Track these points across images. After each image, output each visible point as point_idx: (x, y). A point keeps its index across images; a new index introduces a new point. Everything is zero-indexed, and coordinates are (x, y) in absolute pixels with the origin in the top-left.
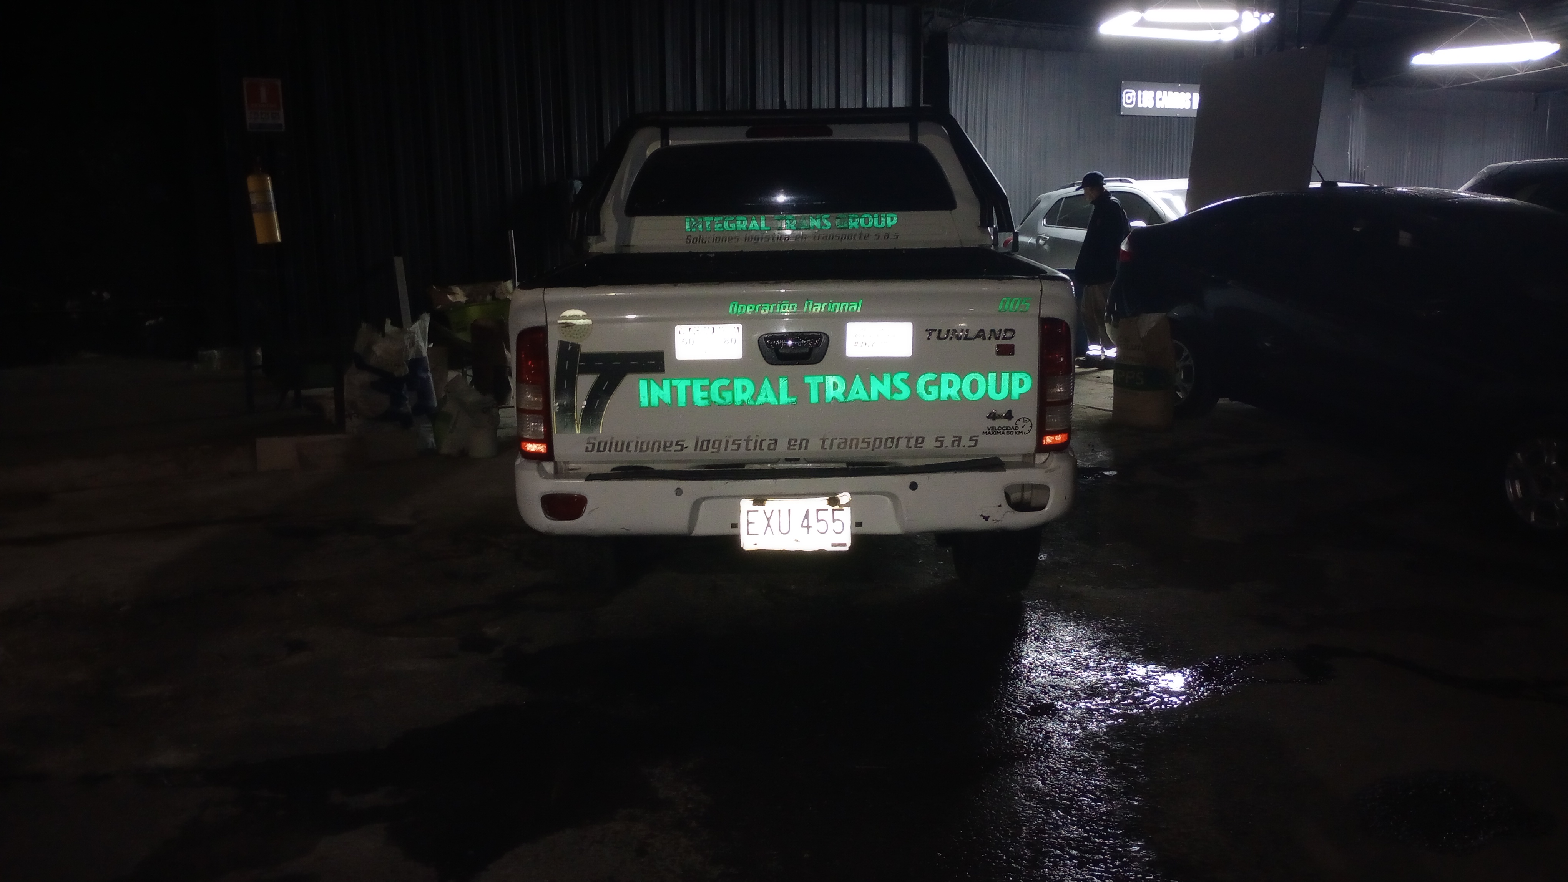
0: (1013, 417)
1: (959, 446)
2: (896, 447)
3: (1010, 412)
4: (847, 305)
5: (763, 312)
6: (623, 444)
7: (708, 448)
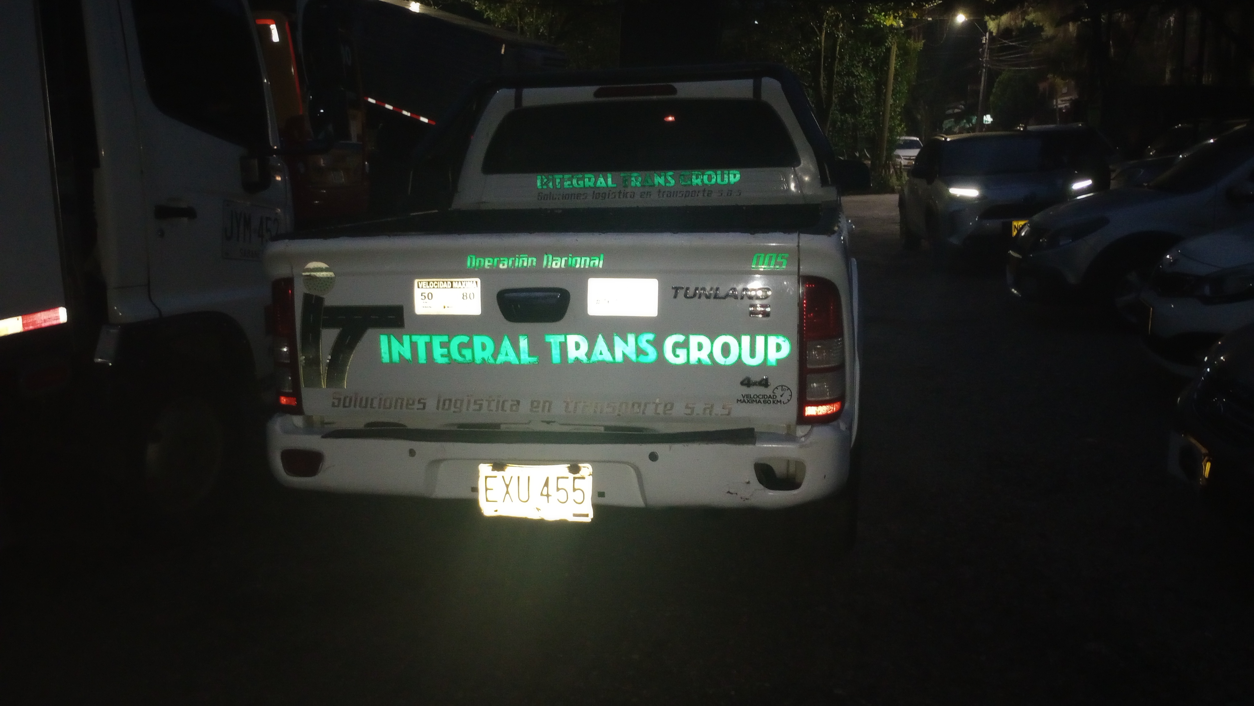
0: (769, 385)
1: (710, 414)
2: (644, 413)
3: (766, 379)
4: (588, 259)
5: (501, 266)
6: (367, 400)
7: (450, 408)
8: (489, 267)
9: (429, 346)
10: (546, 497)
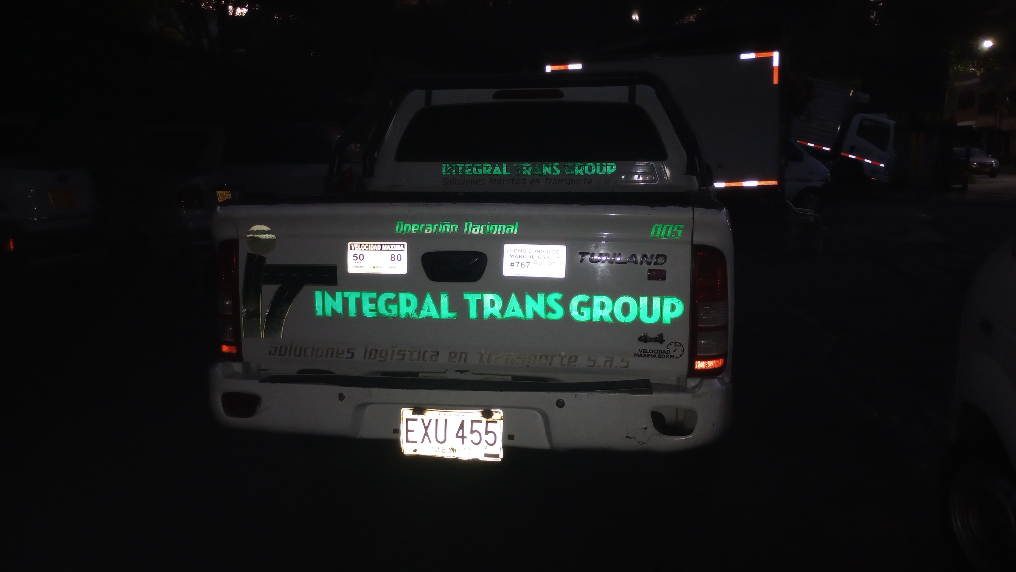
0: (664, 341)
1: (610, 366)
2: (550, 364)
3: (661, 336)
4: (504, 226)
5: (426, 231)
6: (301, 349)
7: (375, 357)
8: (415, 232)
9: (359, 302)
10: (461, 439)
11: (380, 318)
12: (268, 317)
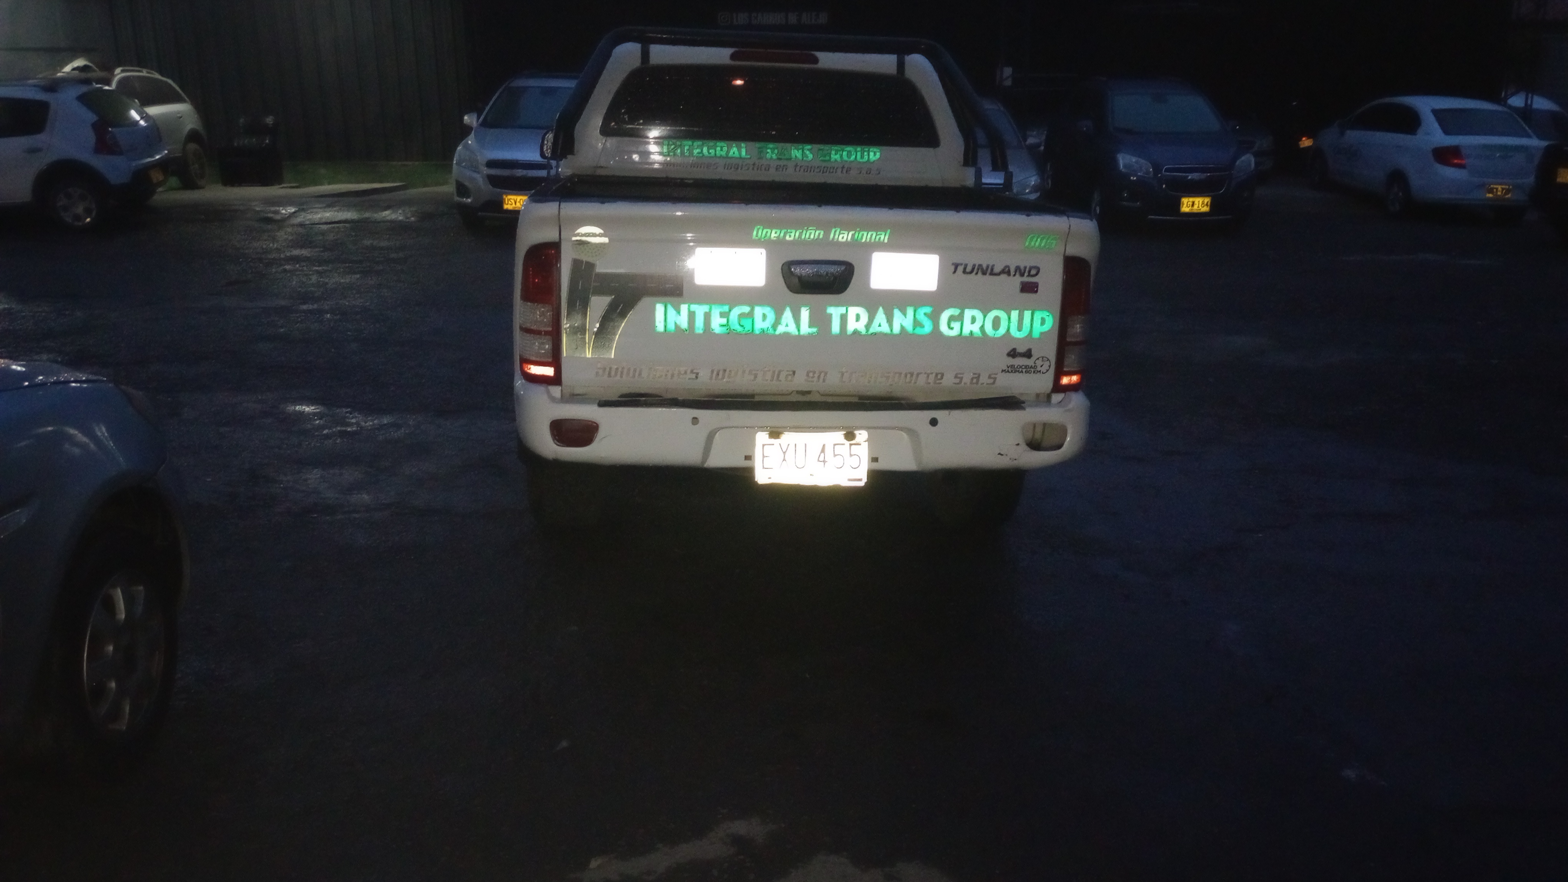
0: (1032, 356)
1: (977, 383)
2: (913, 383)
3: (1030, 351)
4: (875, 234)
5: (787, 238)
6: (635, 371)
7: (723, 378)
8: (775, 238)
9: (707, 317)
10: (823, 463)
11: (730, 334)
12: (597, 334)
